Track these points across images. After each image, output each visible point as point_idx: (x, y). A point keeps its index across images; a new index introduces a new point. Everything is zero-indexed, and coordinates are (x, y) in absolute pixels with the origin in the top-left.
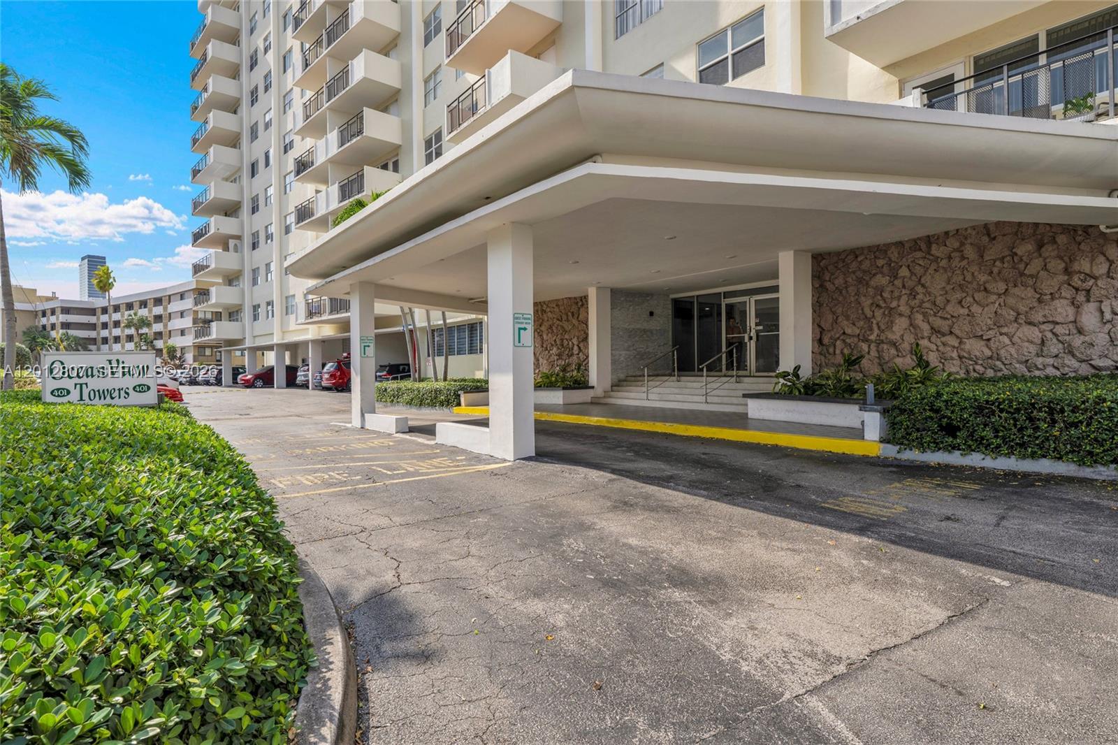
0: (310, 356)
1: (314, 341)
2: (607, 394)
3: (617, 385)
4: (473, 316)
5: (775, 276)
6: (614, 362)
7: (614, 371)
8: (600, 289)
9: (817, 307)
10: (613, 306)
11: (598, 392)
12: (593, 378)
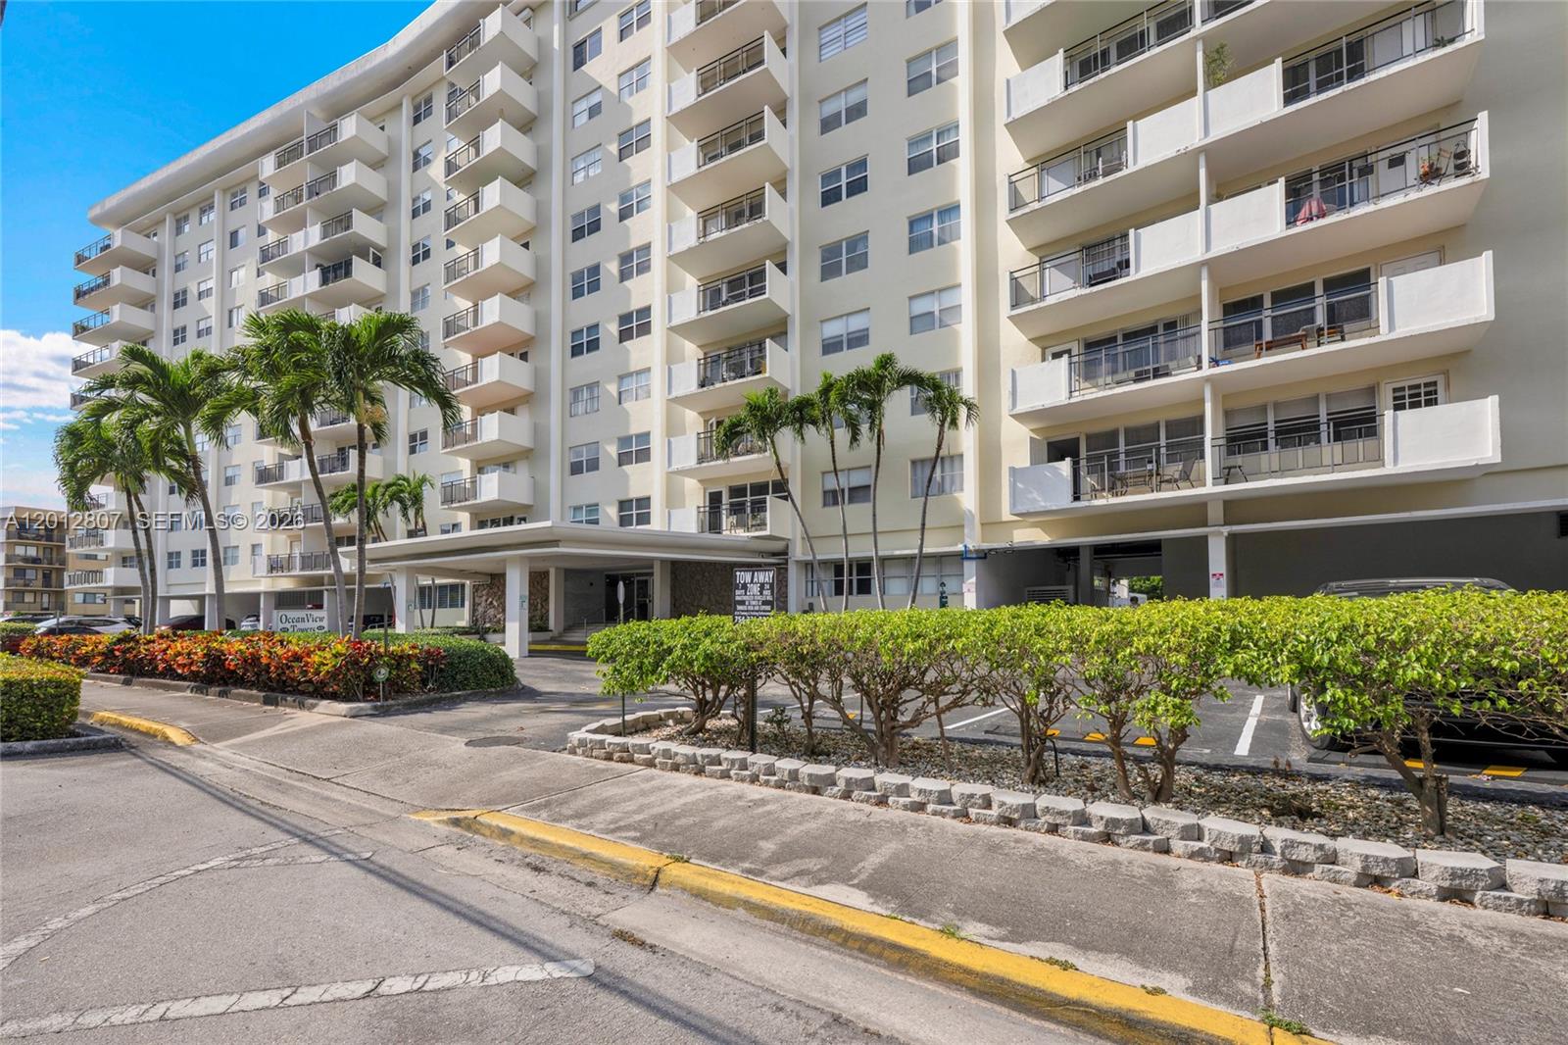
0: (262, 606)
1: (266, 593)
2: (560, 635)
3: (568, 629)
4: (458, 581)
5: (652, 567)
6: (565, 615)
7: (565, 621)
8: (557, 569)
9: (673, 589)
10: (566, 580)
11: (555, 633)
12: (552, 624)
